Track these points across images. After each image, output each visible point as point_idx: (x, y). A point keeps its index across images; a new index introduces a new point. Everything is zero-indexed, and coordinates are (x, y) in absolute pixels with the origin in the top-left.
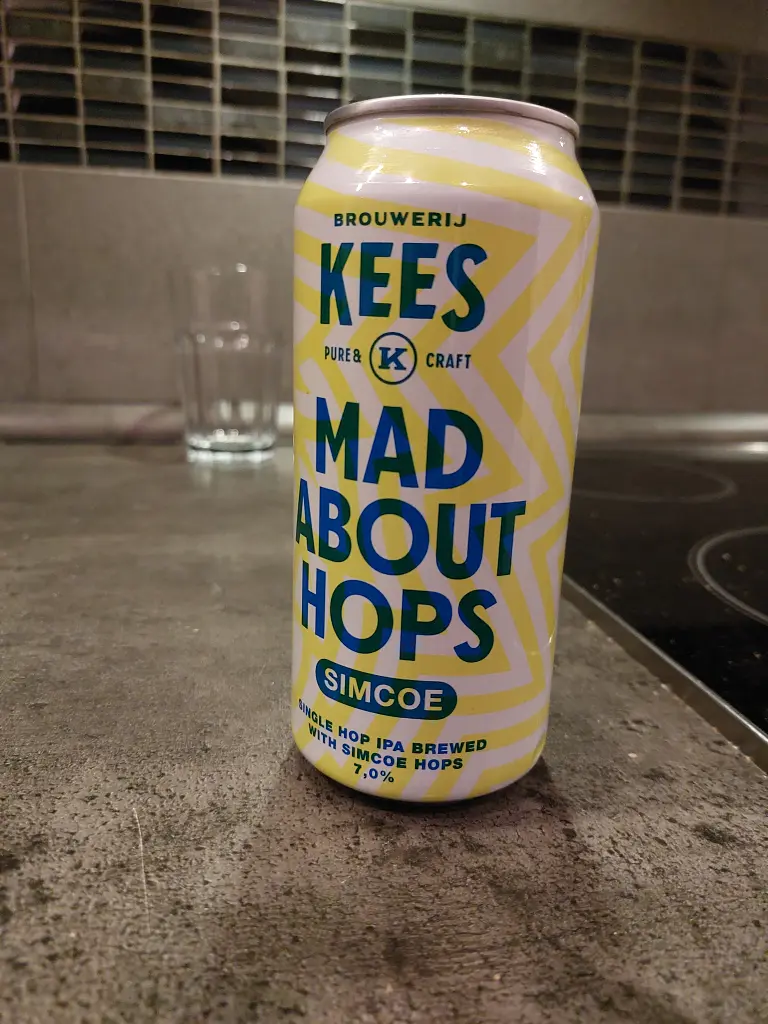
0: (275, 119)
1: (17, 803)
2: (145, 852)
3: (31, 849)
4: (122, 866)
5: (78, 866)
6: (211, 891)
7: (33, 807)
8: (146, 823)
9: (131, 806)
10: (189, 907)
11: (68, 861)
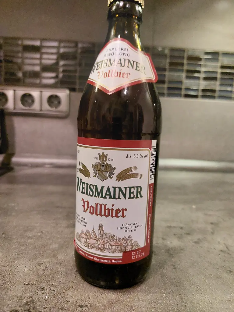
0: (216, 84)
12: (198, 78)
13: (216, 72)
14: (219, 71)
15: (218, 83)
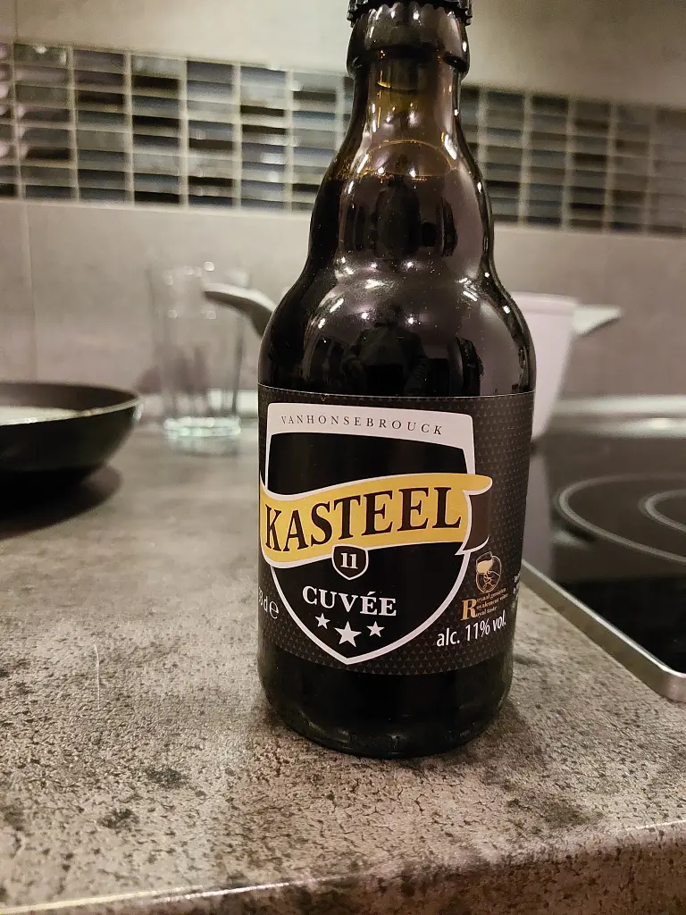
0: (233, 161)
1: (8, 643)
2: (101, 668)
3: (18, 666)
4: (83, 675)
5: (52, 676)
6: (145, 689)
7: (21, 644)
8: (102, 653)
9: (93, 644)
10: (129, 697)
11: (43, 674)
12: (173, 143)
13: (230, 126)
14: (238, 121)
15: (237, 157)
